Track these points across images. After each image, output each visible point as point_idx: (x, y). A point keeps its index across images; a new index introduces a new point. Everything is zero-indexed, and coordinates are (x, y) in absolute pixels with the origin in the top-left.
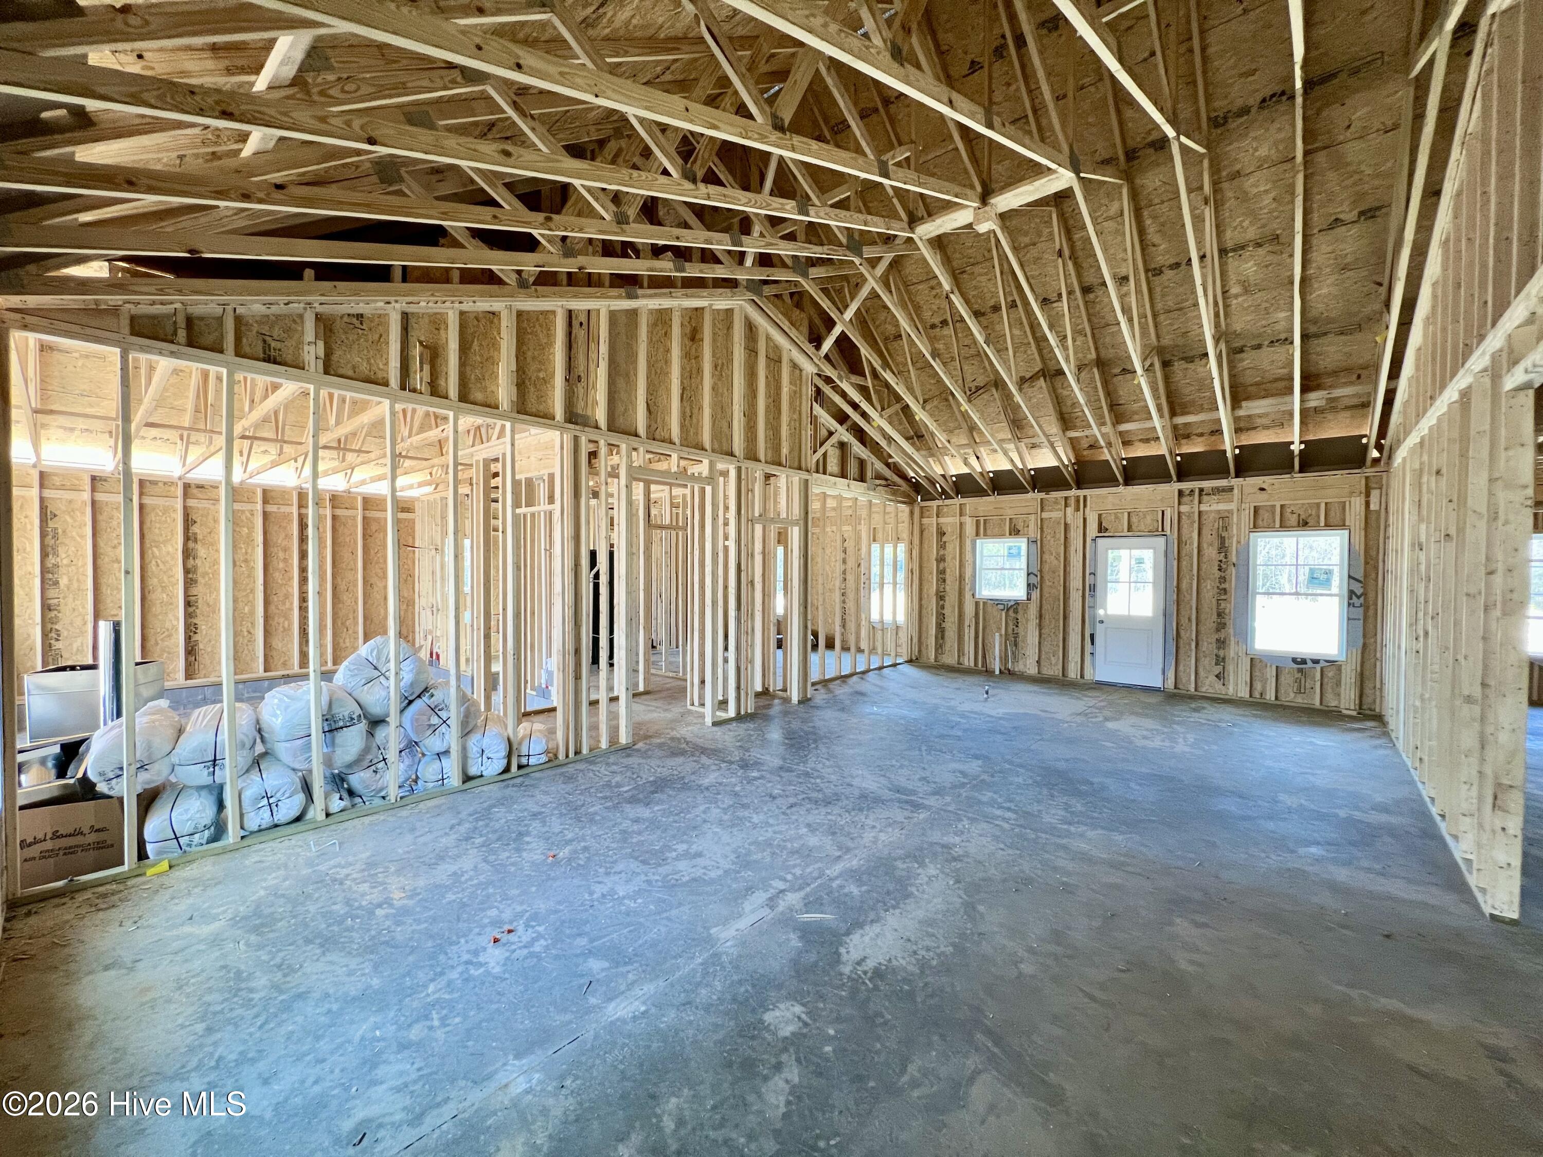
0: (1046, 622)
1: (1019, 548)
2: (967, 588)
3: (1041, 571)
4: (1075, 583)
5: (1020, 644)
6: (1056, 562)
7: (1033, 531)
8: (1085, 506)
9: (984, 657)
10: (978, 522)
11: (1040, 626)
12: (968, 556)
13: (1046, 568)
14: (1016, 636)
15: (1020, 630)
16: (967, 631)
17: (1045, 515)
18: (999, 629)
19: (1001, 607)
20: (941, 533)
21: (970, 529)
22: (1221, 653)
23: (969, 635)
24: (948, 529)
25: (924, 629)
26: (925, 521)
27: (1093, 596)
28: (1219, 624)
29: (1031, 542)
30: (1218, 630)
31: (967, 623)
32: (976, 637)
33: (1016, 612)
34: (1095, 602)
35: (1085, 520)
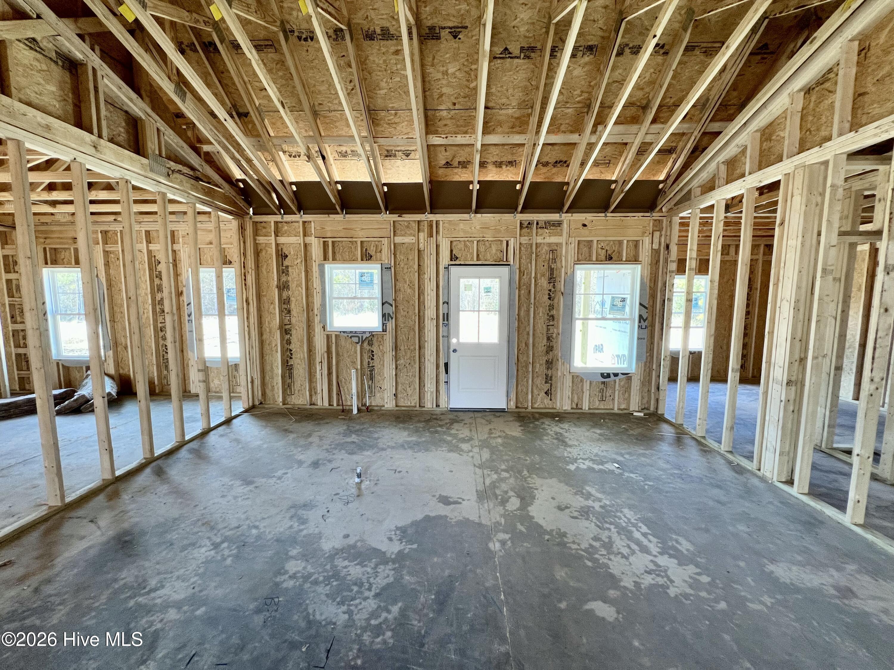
0: (401, 353)
1: (372, 275)
2: (317, 320)
3: (395, 300)
4: (430, 312)
5: (377, 377)
6: (409, 291)
7: (386, 256)
8: (437, 232)
9: (339, 394)
10: (325, 244)
11: (396, 358)
12: (316, 283)
13: (401, 296)
14: (372, 369)
15: (376, 363)
16: (318, 368)
17: (398, 240)
18: (354, 363)
19: (355, 340)
20: (282, 256)
21: (316, 251)
22: (550, 373)
23: (321, 371)
24: (291, 252)
25: (268, 368)
26: (261, 240)
27: (447, 325)
28: (549, 347)
29: (385, 269)
30: (547, 352)
31: (318, 360)
32: (330, 374)
33: (370, 344)
34: (448, 331)
35: (437, 246)
